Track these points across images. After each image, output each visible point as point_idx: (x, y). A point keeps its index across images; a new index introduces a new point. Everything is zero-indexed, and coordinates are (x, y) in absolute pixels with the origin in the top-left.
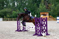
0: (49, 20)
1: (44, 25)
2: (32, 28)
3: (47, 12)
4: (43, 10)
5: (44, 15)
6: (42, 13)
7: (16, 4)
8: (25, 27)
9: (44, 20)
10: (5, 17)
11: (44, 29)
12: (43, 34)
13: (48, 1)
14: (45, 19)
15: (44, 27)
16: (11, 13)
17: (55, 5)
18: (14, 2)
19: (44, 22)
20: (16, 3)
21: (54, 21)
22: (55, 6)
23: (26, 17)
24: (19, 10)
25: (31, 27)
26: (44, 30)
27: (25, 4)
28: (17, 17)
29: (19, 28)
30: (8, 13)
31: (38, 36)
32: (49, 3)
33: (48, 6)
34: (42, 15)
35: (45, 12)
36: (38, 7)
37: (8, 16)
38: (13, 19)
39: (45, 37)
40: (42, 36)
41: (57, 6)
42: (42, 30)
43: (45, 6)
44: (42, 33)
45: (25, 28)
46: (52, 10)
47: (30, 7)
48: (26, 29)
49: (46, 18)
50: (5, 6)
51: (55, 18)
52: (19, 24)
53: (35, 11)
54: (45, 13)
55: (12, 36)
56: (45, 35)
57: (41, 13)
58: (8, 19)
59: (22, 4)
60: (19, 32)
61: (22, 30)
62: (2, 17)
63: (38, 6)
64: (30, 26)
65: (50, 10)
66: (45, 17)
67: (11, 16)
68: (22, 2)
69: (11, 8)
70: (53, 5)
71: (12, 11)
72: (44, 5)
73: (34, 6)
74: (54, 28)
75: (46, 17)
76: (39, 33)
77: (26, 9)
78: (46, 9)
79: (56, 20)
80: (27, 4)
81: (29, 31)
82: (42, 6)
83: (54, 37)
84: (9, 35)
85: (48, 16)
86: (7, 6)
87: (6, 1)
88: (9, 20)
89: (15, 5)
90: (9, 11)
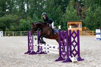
0: (83, 35)
1: (74, 44)
2: (54, 47)
3: (80, 21)
4: (73, 18)
5: (75, 26)
6: (71, 23)
7: (26, 7)
8: (41, 47)
9: (74, 35)
10: (7, 29)
11: (74, 50)
12: (73, 59)
13: (80, 2)
14: (75, 33)
15: (74, 47)
16: (17, 22)
17: (93, 8)
18: (22, 3)
19: (74, 38)
20: (26, 5)
21: (91, 36)
22: (93, 10)
23: (45, 29)
24: (32, 17)
25: (52, 47)
26: (75, 52)
27: (41, 7)
28: (27, 29)
29: (31, 48)
30: (13, 22)
31: (63, 62)
32: (82, 6)
33: (81, 10)
34: (70, 26)
35: (76, 20)
36: (64, 12)
37: (12, 27)
38: (21, 32)
39: (76, 65)
40: (71, 61)
41: (97, 10)
42: (71, 52)
43: (75, 11)
44: (70, 57)
45: (42, 49)
46: (87, 18)
47: (50, 12)
48: (43, 51)
49: (78, 31)
50: (7, 10)
51: (93, 31)
52: (31, 41)
53: (59, 18)
54: (76, 23)
55: (20, 62)
56: (76, 60)
57: (68, 23)
58: (13, 32)
59: (36, 6)
60: (31, 55)
61: (36, 51)
62: (2, 29)
63: (64, 10)
64: (50, 45)
65: (85, 18)
66: (75, 29)
67: (17, 27)
68: (36, 4)
69: (18, 15)
70: (89, 9)
71: (19, 19)
72: (75, 9)
73: (57, 10)
74: (91, 48)
75: (77, 29)
76: (66, 57)
77: (45, 15)
78: (78, 15)
79: (95, 35)
80: (44, 7)
81: (48, 53)
82: (70, 11)
83: (91, 64)
84: (15, 60)
85: (80, 28)
86: (10, 10)
87: (8, 3)
88: (14, 35)
89: (24, 9)
90: (14, 19)
